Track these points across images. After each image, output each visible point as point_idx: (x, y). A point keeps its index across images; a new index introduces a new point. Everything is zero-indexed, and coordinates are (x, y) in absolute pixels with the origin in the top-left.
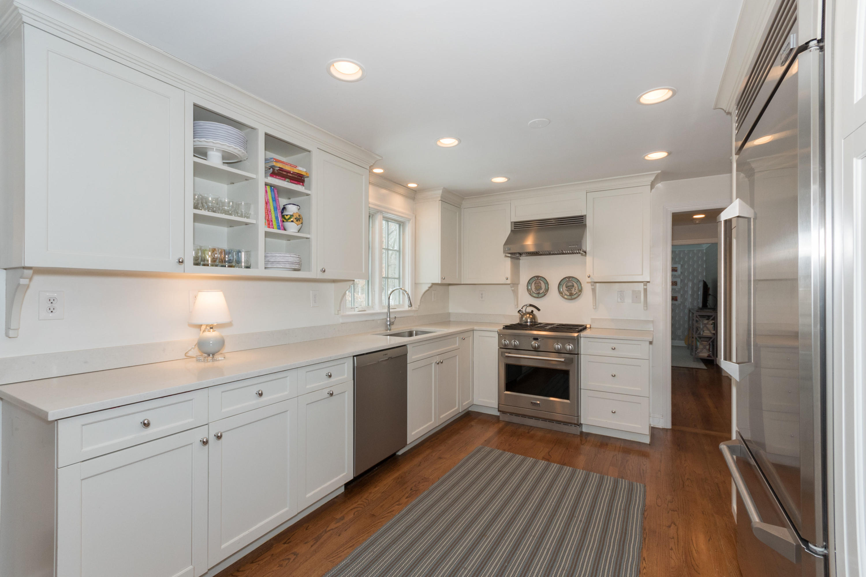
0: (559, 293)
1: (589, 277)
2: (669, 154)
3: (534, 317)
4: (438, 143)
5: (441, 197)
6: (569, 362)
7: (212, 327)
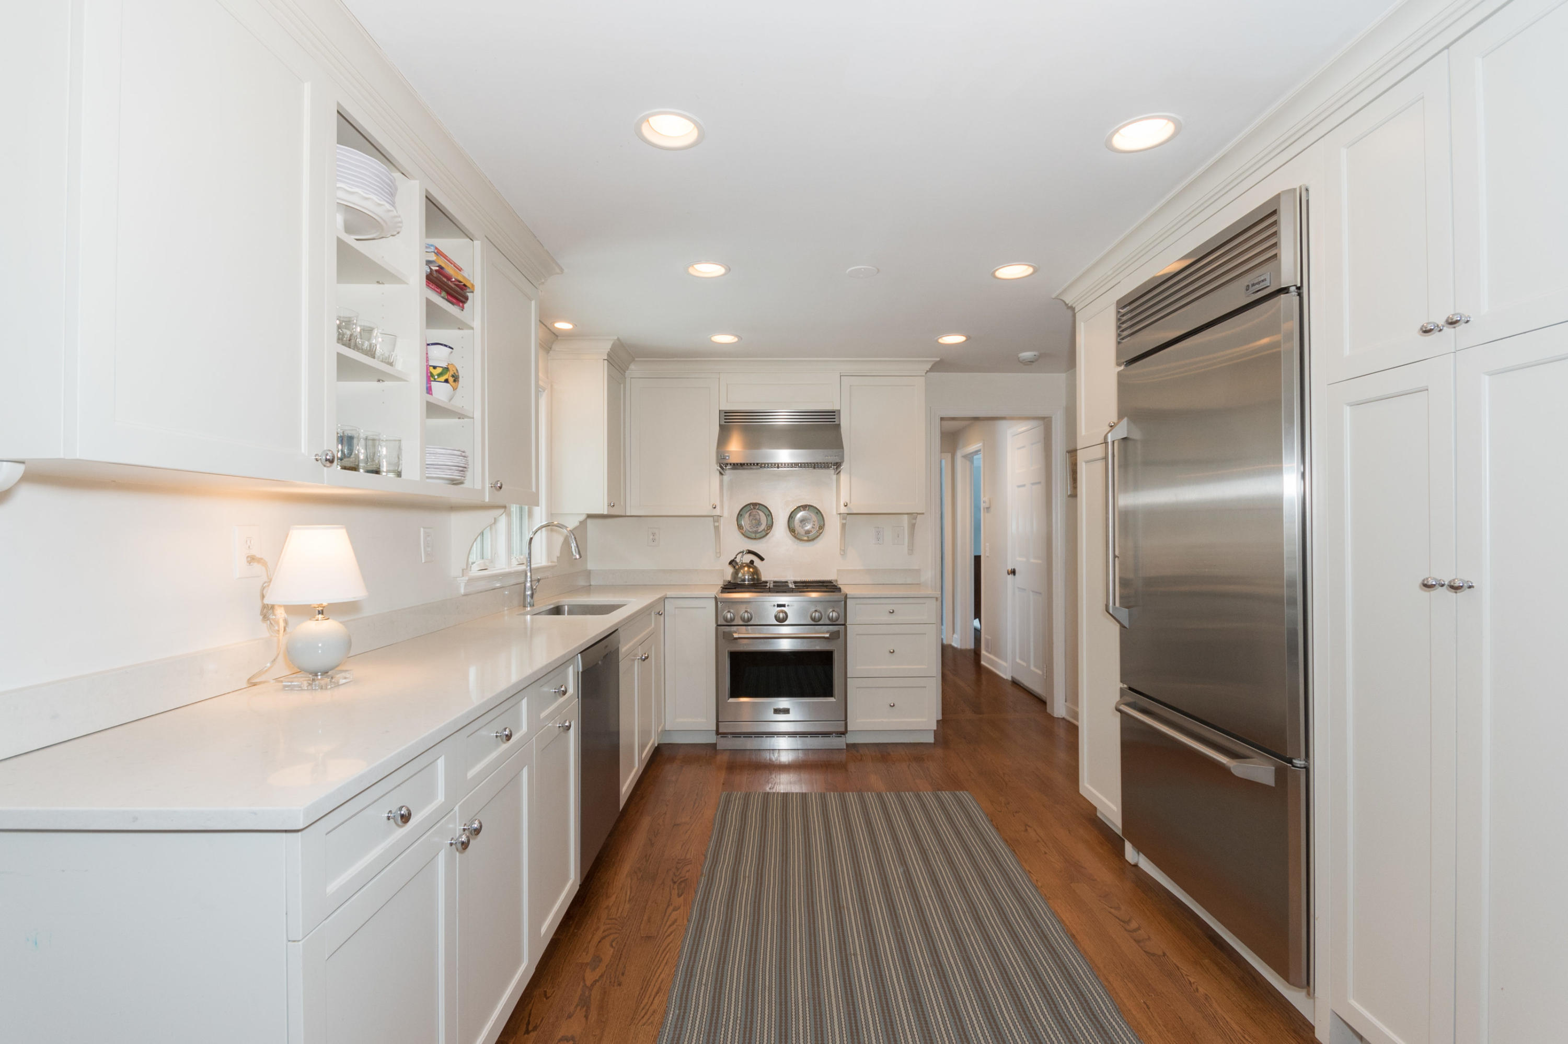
0: (790, 531)
1: (845, 506)
2: (968, 338)
3: (756, 572)
4: (691, 270)
5: (608, 354)
6: (834, 636)
7: (322, 611)
